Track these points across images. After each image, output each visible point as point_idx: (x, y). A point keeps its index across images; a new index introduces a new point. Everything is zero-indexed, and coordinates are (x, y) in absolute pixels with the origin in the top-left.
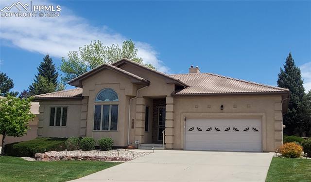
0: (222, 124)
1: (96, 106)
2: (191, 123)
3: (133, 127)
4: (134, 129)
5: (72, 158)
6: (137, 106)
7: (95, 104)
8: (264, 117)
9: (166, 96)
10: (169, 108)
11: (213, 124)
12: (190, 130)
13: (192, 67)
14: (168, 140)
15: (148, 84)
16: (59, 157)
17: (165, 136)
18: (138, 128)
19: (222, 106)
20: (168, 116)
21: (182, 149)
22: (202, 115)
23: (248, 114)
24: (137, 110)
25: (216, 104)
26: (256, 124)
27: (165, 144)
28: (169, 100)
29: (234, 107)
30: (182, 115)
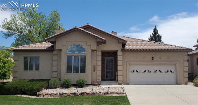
0: (152, 68)
1: (68, 56)
2: (133, 68)
3: (94, 71)
4: (95, 72)
5: (71, 94)
6: (97, 57)
7: (66, 55)
8: (178, 64)
9: (118, 51)
10: (120, 58)
11: (147, 68)
12: (132, 72)
13: (113, 32)
14: (119, 78)
15: (105, 42)
16: (59, 94)
17: (118, 76)
18: (99, 71)
19: (153, 58)
20: (119, 63)
21: (128, 84)
22: (140, 62)
23: (168, 63)
24: (98, 60)
25: (149, 56)
26: (172, 68)
27: (118, 81)
28: (120, 53)
29: (160, 58)
30: (127, 63)
